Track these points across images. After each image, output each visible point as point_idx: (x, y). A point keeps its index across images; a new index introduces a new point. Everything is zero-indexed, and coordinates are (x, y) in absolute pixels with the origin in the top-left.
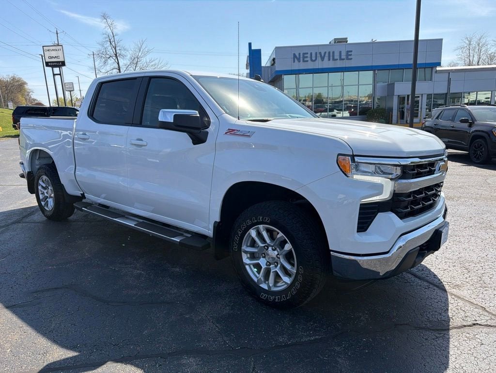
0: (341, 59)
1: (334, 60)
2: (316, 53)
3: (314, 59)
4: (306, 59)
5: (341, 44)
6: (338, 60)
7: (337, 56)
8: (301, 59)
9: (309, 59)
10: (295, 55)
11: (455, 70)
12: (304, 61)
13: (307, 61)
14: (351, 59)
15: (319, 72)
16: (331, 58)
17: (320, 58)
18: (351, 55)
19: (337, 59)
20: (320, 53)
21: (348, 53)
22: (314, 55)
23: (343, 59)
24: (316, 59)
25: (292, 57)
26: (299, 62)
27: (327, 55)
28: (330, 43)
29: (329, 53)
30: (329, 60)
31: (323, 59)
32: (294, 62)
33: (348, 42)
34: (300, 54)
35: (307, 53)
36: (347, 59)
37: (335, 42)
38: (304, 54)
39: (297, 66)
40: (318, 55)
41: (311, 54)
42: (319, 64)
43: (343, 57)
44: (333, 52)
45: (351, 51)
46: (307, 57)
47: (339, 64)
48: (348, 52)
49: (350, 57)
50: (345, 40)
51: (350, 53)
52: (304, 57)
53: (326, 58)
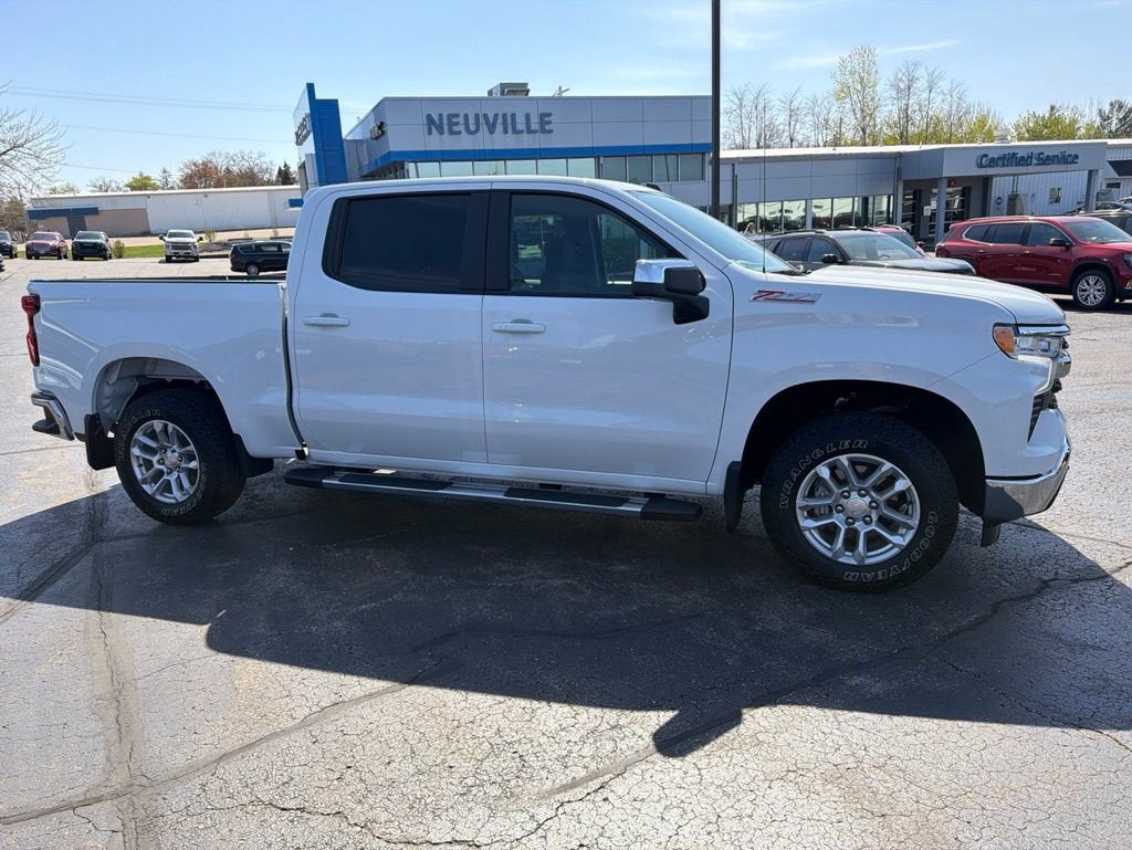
0: (529, 131)
1: (515, 131)
2: (477, 116)
3: (472, 128)
4: (455, 129)
5: (517, 97)
6: (525, 134)
7: (521, 126)
8: (446, 127)
9: (461, 128)
10: (429, 117)
11: (745, 158)
12: (452, 133)
13: (459, 133)
14: (551, 131)
15: (488, 157)
16: (510, 127)
17: (485, 127)
18: (550, 122)
19: (522, 132)
20: (485, 116)
21: (544, 118)
22: (472, 120)
23: (535, 132)
24: (477, 130)
25: (425, 122)
26: (441, 133)
27: (500, 120)
28: (490, 92)
29: (505, 116)
30: (506, 132)
31: (492, 129)
32: (430, 133)
33: (530, 94)
34: (441, 116)
35: (458, 116)
36: (542, 132)
37: (502, 93)
38: (450, 116)
39: (436, 143)
40: (482, 120)
41: (466, 116)
42: (484, 141)
43: (535, 126)
44: (513, 116)
45: (550, 115)
46: (457, 124)
47: (527, 142)
48: (543, 116)
49: (547, 127)
50: (521, 89)
51: (547, 119)
52: (451, 124)
53: (499, 128)
